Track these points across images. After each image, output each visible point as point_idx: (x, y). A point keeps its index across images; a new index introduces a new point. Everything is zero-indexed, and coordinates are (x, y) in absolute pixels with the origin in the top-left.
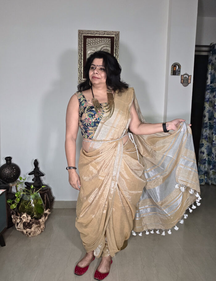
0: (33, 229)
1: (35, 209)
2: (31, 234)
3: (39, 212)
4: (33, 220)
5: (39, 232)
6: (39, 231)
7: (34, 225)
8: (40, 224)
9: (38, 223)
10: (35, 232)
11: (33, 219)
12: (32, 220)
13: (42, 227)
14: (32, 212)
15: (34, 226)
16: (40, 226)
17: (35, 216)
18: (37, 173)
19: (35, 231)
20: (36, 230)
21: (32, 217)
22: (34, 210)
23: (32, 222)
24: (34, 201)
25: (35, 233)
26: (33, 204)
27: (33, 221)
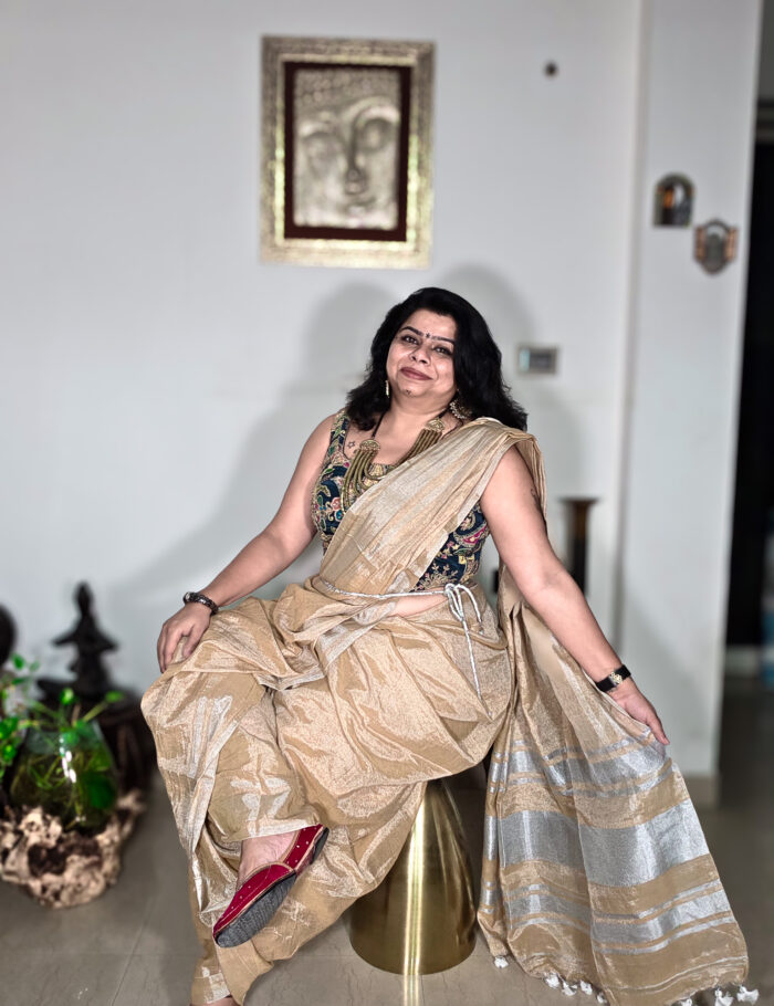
0: (69, 876)
1: (77, 791)
2: (64, 896)
3: (96, 803)
4: (68, 839)
5: (95, 888)
6: (97, 881)
7: (75, 857)
8: (100, 855)
9: (92, 850)
10: (78, 890)
11: (72, 834)
12: (65, 836)
13: (108, 866)
14: (67, 800)
15: (76, 862)
16: (99, 864)
17: (78, 819)
18: (88, 640)
19: (79, 885)
20: (84, 880)
21: (65, 823)
22: (73, 795)
23: (67, 844)
24: (73, 755)
25: (80, 892)
26: (69, 769)
27: (73, 841)
